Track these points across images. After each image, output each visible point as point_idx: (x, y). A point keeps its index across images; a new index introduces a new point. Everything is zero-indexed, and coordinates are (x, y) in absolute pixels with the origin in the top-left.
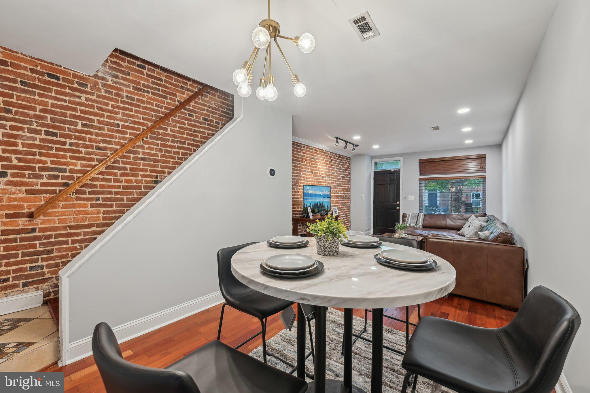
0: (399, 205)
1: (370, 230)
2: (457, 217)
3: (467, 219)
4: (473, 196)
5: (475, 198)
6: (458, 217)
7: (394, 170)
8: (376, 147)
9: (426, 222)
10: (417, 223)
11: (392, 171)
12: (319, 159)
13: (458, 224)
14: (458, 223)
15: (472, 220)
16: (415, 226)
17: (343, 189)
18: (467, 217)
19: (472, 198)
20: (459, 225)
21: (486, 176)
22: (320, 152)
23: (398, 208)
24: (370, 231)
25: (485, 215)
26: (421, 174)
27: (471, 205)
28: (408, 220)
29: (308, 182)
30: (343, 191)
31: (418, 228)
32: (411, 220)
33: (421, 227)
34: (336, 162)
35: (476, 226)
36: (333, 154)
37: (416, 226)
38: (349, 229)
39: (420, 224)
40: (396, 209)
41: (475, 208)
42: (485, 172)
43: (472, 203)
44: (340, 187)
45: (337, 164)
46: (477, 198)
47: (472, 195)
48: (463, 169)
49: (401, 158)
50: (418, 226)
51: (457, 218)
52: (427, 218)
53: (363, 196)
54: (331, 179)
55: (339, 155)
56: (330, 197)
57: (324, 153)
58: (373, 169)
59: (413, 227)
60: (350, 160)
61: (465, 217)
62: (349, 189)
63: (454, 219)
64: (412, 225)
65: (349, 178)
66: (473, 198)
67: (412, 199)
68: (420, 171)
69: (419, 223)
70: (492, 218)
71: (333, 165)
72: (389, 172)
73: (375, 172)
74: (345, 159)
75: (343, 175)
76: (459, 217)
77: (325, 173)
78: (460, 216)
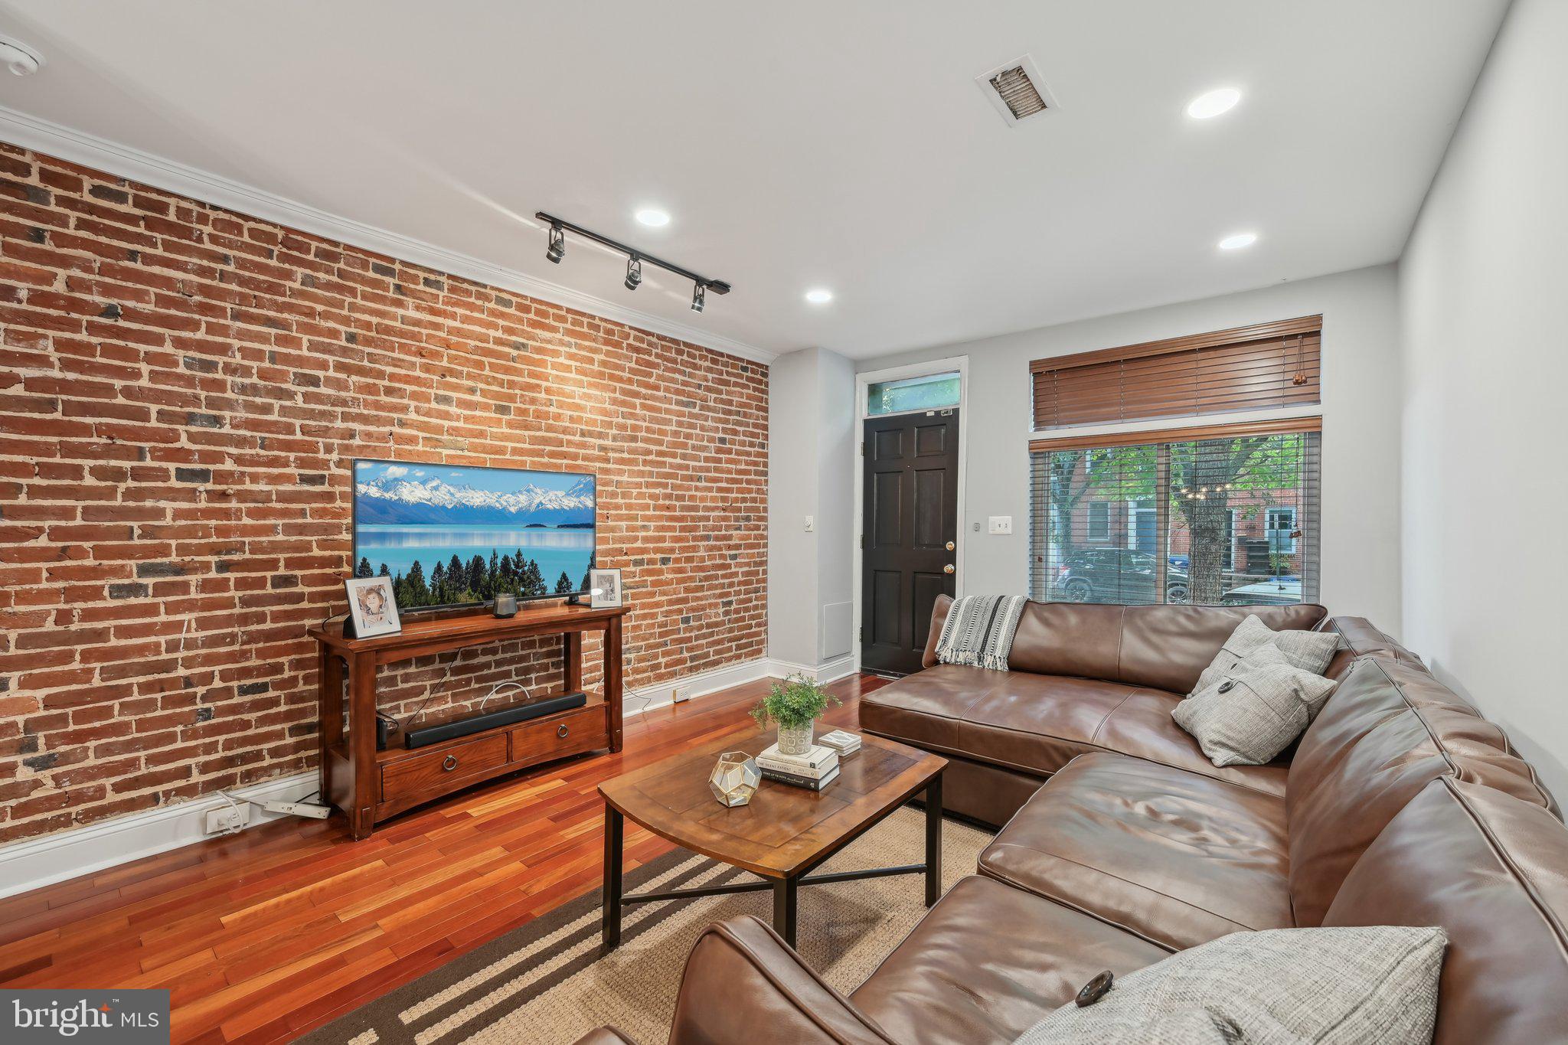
0: (951, 557)
1: (847, 653)
2: (1173, 620)
3: (1222, 635)
4: (1272, 518)
5: (1276, 525)
6: (1178, 624)
7: (938, 413)
8: (819, 297)
9: (1024, 640)
10: (983, 649)
11: (928, 414)
12: (555, 353)
13: (1178, 658)
14: (1179, 653)
15: (1247, 646)
16: (976, 664)
17: (720, 490)
18: (1222, 623)
19: (1267, 525)
20: (1180, 667)
21: (1319, 418)
22: (562, 319)
23: (948, 568)
24: (846, 659)
25: (1314, 619)
26: (1039, 424)
27: (1264, 546)
28: (949, 630)
29: (466, 453)
30: (724, 499)
31: (988, 675)
32: (962, 631)
33: (1003, 666)
34: (677, 376)
35: (1268, 691)
36: (654, 340)
37: (980, 659)
38: (760, 651)
39: (998, 653)
40: (942, 573)
41: (1277, 555)
42: (1318, 402)
43: (1267, 543)
44: (704, 484)
45: (685, 384)
46: (1283, 526)
47: (1267, 517)
48: (1213, 392)
49: (963, 362)
50: (988, 661)
51: (1172, 628)
52: (1032, 621)
53: (810, 519)
54: (640, 444)
55: (699, 348)
56: (592, 526)
57: (591, 326)
58: (863, 412)
59: (967, 665)
60: (765, 375)
61: (1213, 624)
62: (758, 491)
63: (1157, 631)
64: (961, 658)
65: (763, 446)
66: (1272, 526)
67: (998, 531)
68: (1037, 412)
69: (994, 648)
70: (1358, 640)
71: (657, 388)
72: (918, 421)
73: (868, 423)
74: (734, 366)
75: (721, 435)
76: (1182, 620)
77: (599, 418)
78: (1188, 617)
